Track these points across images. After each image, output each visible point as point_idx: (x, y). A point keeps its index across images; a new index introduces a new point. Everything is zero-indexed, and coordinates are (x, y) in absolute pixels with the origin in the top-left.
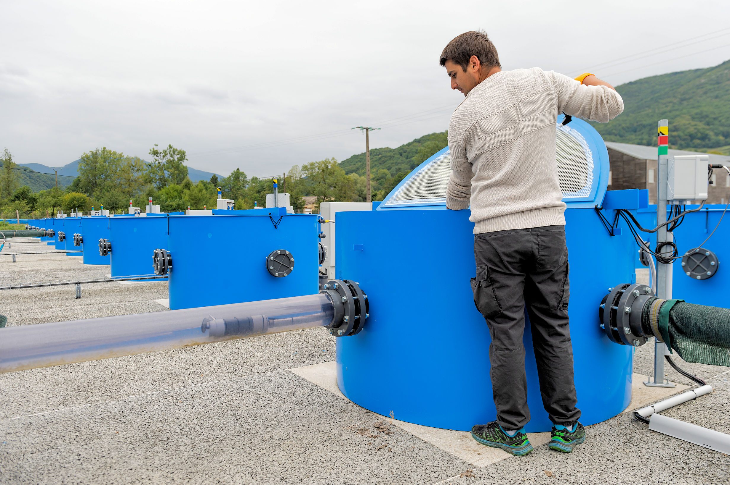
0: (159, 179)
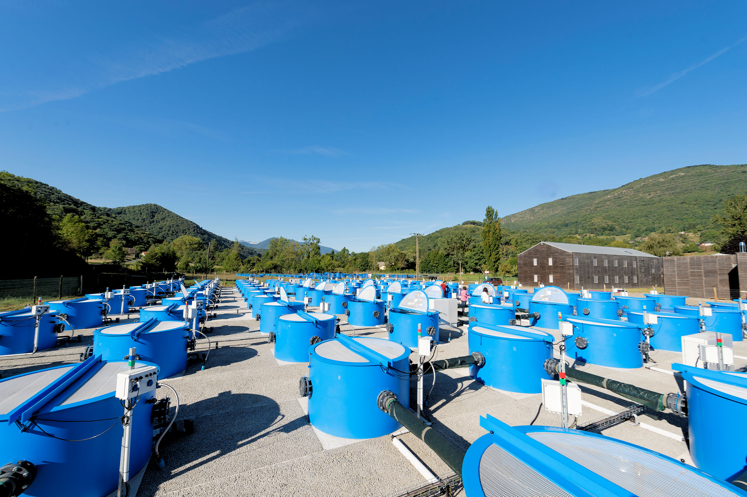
0: (306, 252)
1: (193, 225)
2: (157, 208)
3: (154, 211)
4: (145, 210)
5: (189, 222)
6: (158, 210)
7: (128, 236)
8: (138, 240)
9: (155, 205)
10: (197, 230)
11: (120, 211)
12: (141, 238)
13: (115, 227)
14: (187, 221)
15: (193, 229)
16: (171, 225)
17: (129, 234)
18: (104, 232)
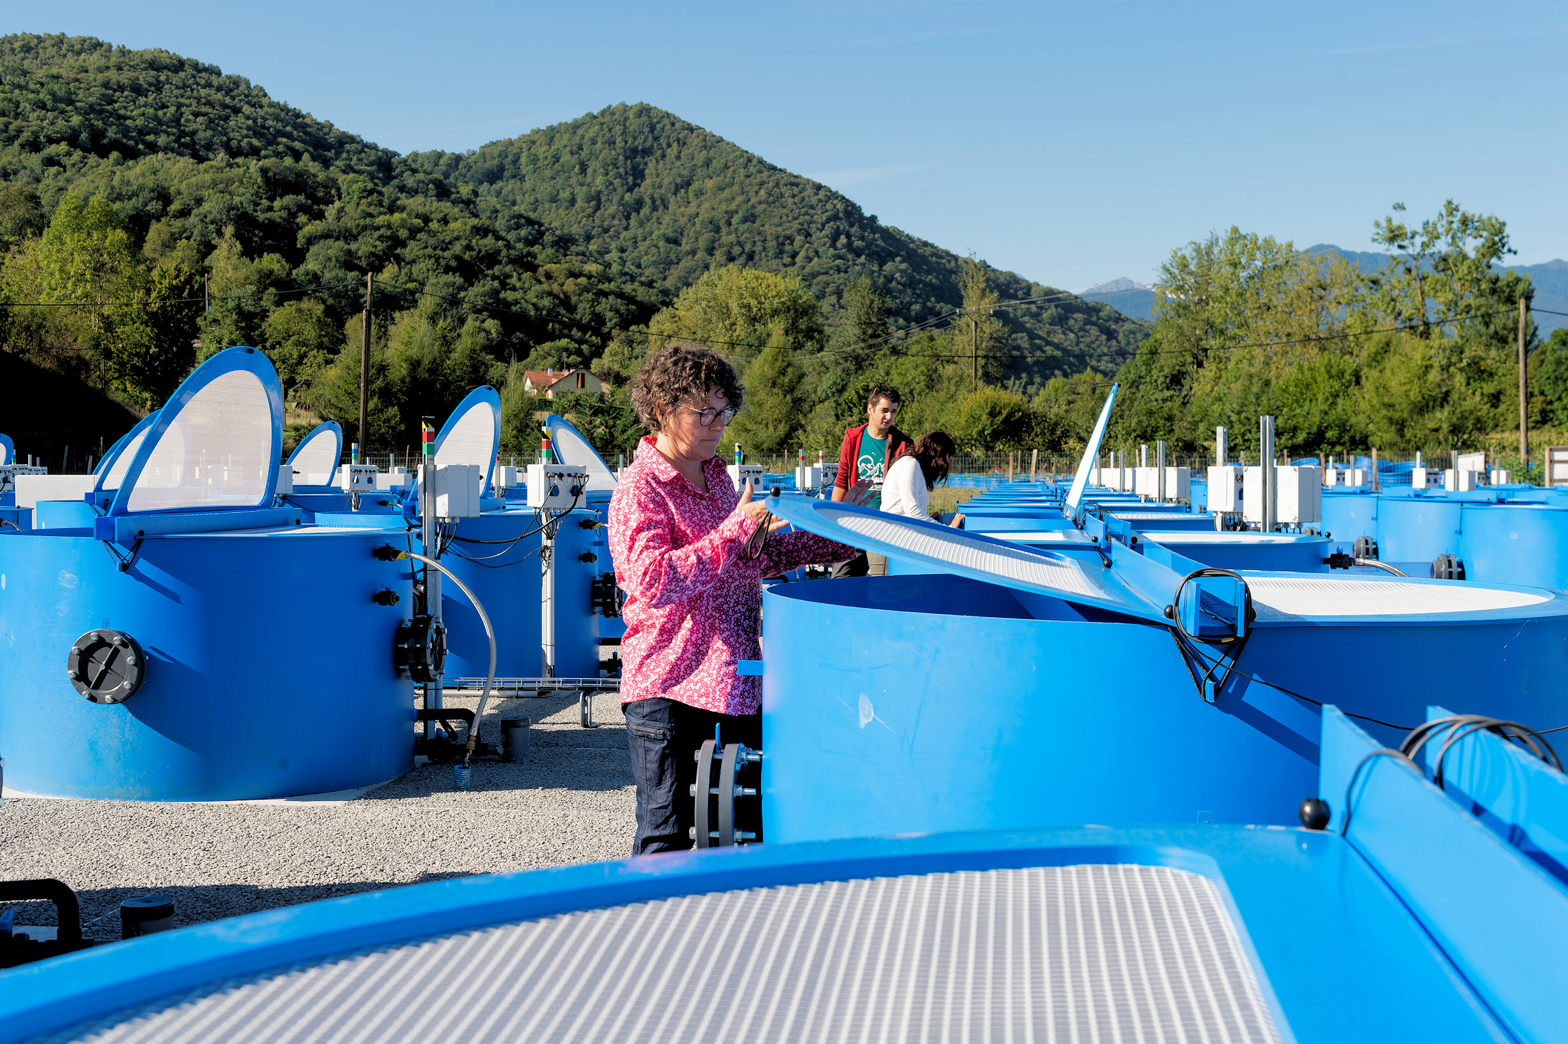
1: (829, 206)
2: (652, 128)
3: (639, 142)
4: (599, 146)
5: (809, 191)
6: (656, 139)
7: (509, 295)
8: (553, 315)
9: (644, 110)
10: (848, 236)
11: (496, 162)
12: (565, 302)
13: (457, 248)
14: (795, 182)
15: (828, 230)
16: (719, 214)
17: (514, 280)
18: (412, 281)
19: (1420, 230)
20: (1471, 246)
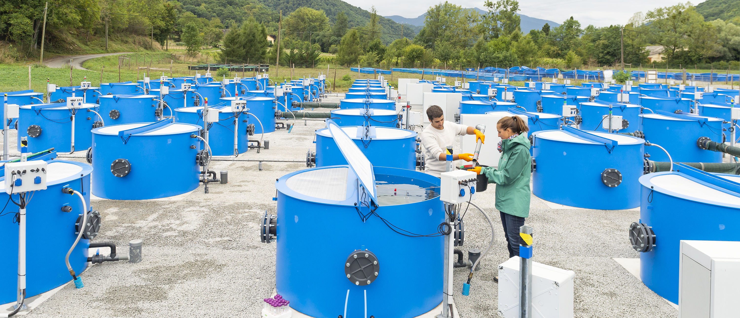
0: (492, 29)
19: (496, 3)
20: (509, 8)
